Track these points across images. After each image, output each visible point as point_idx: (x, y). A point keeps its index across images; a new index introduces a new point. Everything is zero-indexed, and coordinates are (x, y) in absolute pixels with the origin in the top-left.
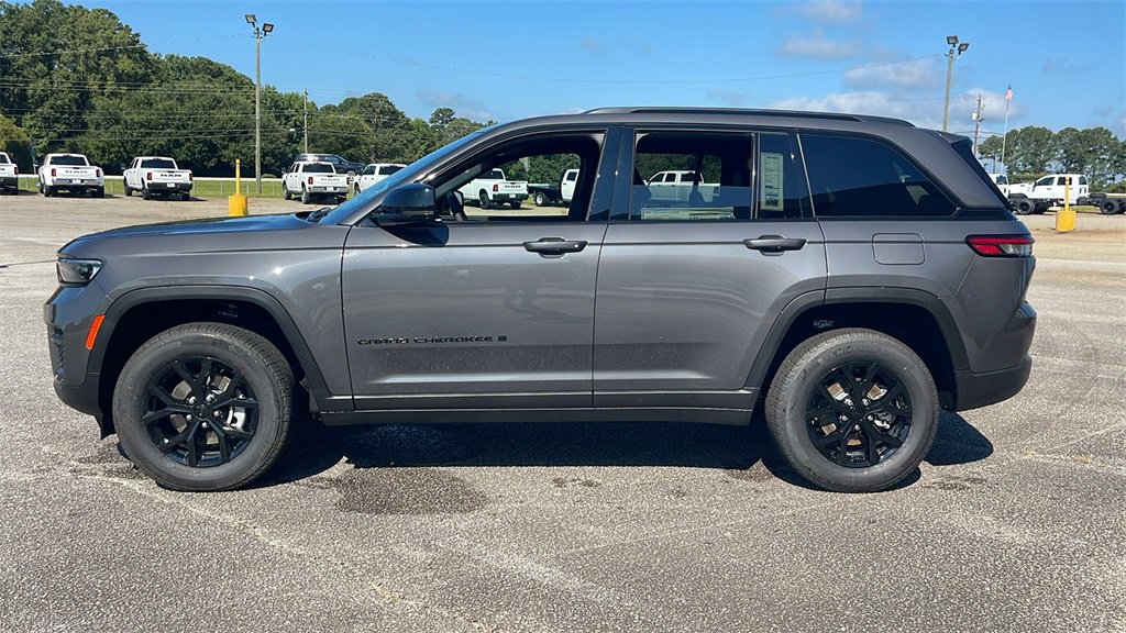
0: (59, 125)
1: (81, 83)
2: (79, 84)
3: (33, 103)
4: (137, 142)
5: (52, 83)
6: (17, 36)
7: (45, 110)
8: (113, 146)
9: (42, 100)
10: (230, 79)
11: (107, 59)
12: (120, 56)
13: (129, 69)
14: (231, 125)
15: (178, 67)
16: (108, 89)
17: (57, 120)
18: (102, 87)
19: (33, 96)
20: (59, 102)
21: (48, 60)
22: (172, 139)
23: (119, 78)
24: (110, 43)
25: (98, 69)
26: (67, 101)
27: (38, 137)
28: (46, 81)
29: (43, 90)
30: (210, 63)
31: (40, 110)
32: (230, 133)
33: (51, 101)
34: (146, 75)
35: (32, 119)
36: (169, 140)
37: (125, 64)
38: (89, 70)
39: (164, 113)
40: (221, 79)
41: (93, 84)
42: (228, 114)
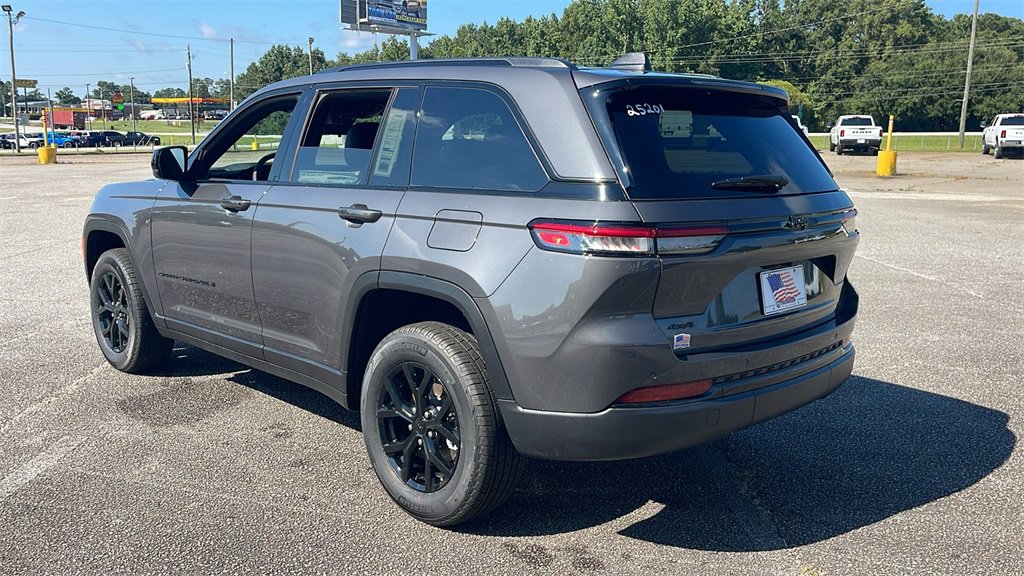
0: (837, 90)
1: (863, 49)
2: (861, 51)
3: (818, 72)
4: (894, 101)
5: (837, 53)
6: (813, 16)
7: (828, 77)
8: (872, 106)
9: (828, 67)
10: (1016, 32)
11: (888, 26)
12: (901, 21)
13: (907, 33)
14: (989, 78)
15: (964, 26)
16: (886, 53)
17: (837, 85)
18: (881, 52)
19: (819, 66)
20: (840, 69)
21: (837, 32)
22: (926, 96)
23: (897, 43)
24: (892, 11)
25: (879, 36)
26: (847, 67)
27: (818, 101)
28: (832, 52)
29: (828, 60)
30: (997, 18)
31: (823, 77)
32: (986, 87)
33: (834, 68)
34: (924, 36)
35: (816, 86)
36: (923, 98)
37: (904, 29)
38: (872, 37)
39: (922, 72)
40: (1007, 32)
41: (873, 50)
42: (987, 68)
